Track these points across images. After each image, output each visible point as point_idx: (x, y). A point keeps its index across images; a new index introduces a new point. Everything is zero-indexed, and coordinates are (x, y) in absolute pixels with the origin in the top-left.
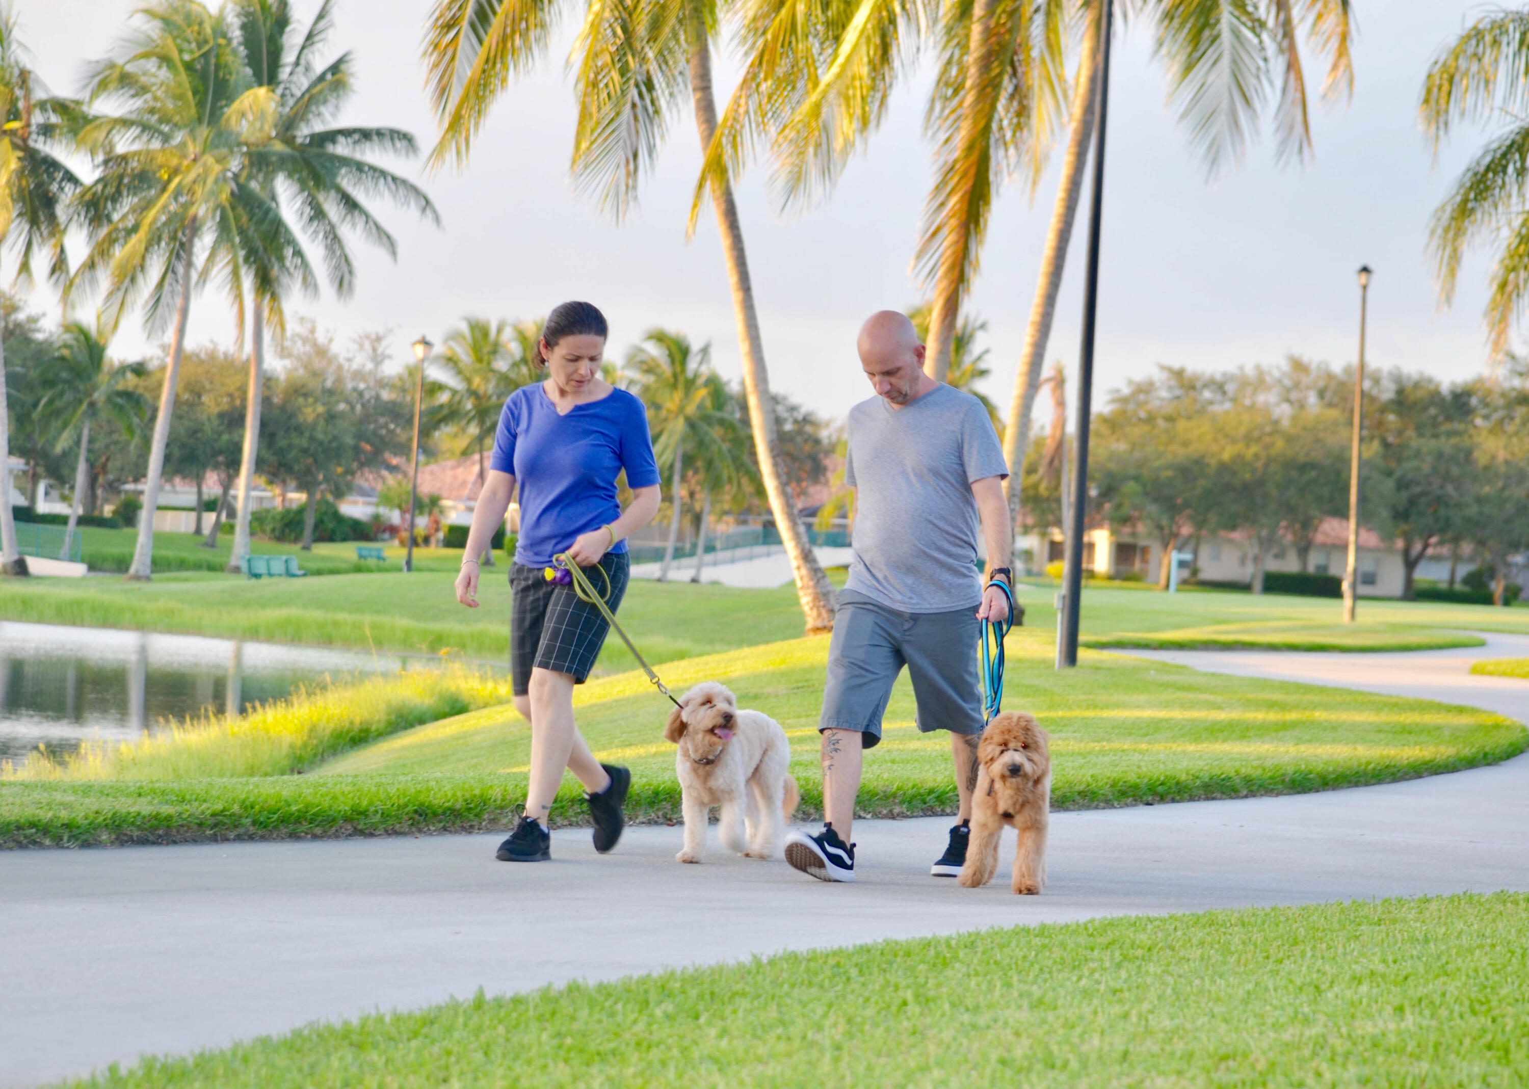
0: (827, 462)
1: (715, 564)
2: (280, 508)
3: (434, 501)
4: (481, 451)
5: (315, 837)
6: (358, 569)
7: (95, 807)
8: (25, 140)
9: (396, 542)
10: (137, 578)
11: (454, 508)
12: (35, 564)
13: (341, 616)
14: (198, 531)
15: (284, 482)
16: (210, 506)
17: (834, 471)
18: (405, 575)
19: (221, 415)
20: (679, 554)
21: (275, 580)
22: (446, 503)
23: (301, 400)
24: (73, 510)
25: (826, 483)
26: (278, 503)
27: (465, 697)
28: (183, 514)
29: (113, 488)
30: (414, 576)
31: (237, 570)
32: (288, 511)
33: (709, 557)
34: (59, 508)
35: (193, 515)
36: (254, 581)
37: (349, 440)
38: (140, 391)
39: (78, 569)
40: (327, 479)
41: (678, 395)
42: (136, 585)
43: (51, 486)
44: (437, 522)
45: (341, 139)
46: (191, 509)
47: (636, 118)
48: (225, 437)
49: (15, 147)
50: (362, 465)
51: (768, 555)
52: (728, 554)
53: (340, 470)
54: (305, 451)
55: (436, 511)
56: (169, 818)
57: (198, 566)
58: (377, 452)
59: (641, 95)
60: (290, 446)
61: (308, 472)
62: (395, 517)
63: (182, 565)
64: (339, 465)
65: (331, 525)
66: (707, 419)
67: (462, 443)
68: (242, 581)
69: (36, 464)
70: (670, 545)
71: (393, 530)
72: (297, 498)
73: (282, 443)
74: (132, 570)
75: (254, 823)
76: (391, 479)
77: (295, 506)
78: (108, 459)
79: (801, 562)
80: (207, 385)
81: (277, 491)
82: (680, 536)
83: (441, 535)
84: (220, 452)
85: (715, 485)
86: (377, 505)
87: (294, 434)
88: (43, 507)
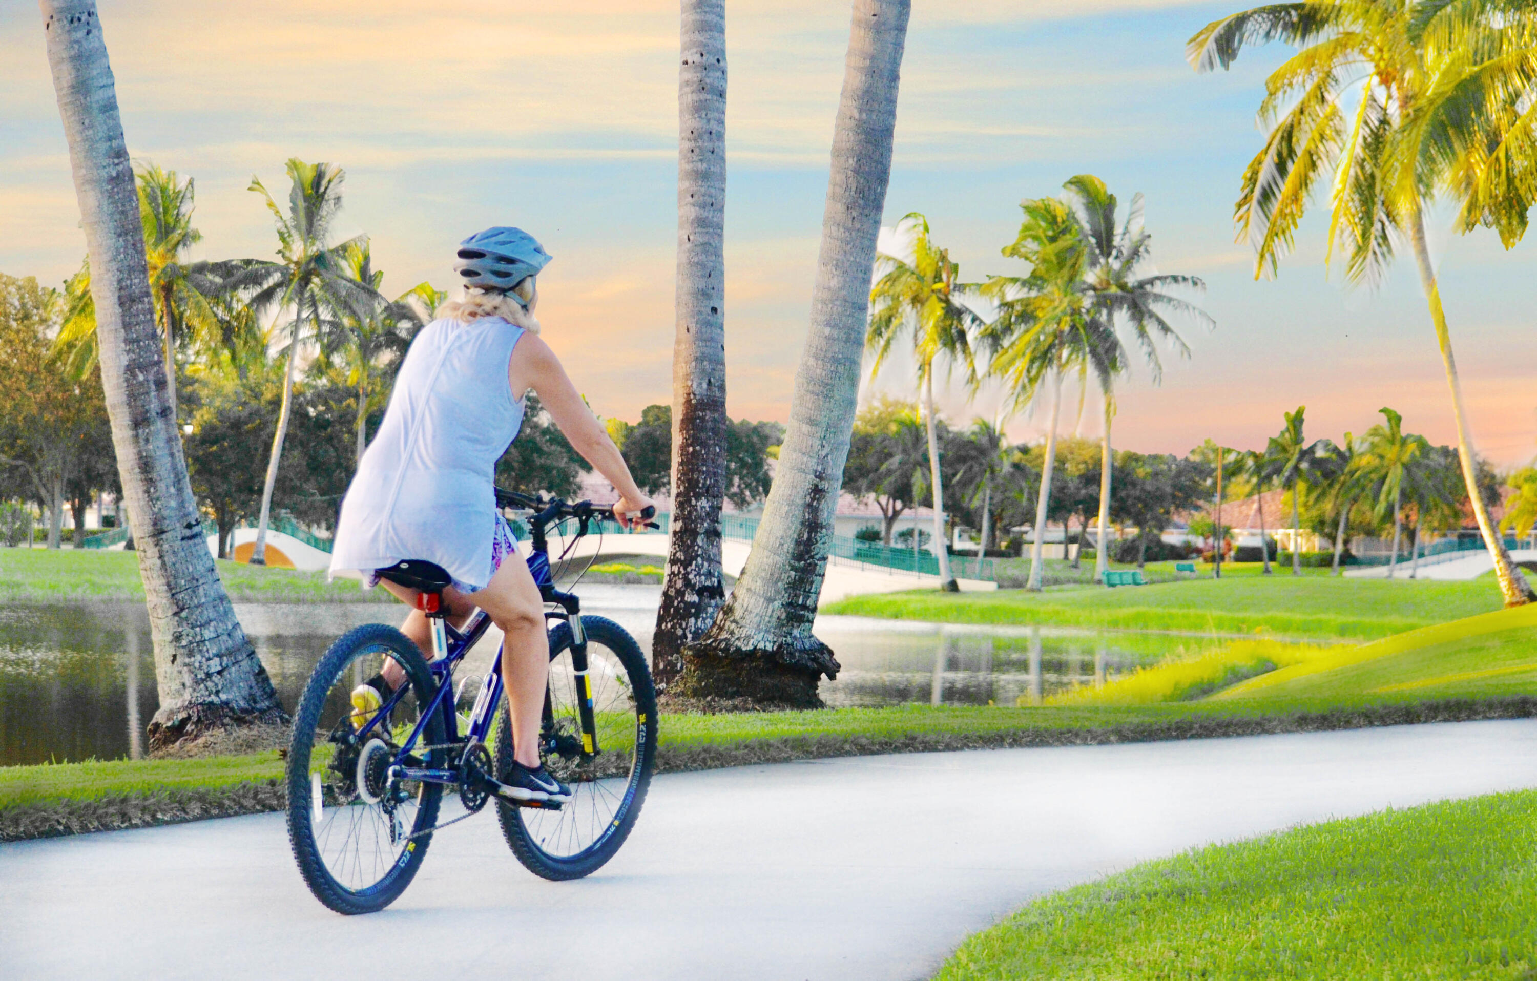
0: (1501, 490)
1: (1426, 565)
2: (1120, 539)
3: (1227, 530)
4: (1259, 493)
5: (1239, 735)
6: (1177, 579)
7: (1105, 719)
8: (946, 295)
9: (1201, 560)
10: (1032, 590)
11: (1240, 534)
12: (962, 583)
13: (1175, 611)
14: (1066, 557)
15: (1122, 522)
16: (1072, 540)
17: (1506, 497)
18: (1216, 581)
19: (1080, 477)
20: (1401, 559)
21: (1127, 587)
22: (1236, 531)
23: (1134, 464)
24: (981, 548)
25: (1501, 505)
26: (1118, 536)
27: (1275, 659)
28: (1054, 546)
29: (1006, 531)
30: (1221, 582)
31: (1099, 582)
32: (1125, 541)
33: (1422, 561)
34: (969, 545)
35: (1062, 547)
36: (1111, 589)
37: (1168, 489)
38: (1023, 462)
39: (992, 586)
40: (1153, 519)
41: (1396, 448)
42: (1031, 595)
43: (963, 531)
44: (1229, 544)
45: (1158, 283)
46: (1060, 543)
47: (1377, 261)
48: (1083, 492)
49: (940, 300)
50: (1177, 507)
51: (1463, 557)
52: (1434, 558)
53: (1162, 511)
54: (1138, 499)
55: (1228, 537)
56: (1150, 725)
57: (1068, 581)
58: (1188, 497)
59: (1379, 245)
60: (1128, 496)
61: (1140, 513)
62: (1199, 542)
63: (1056, 581)
64: (1162, 507)
65: (1156, 549)
66: (1418, 464)
67: (1247, 488)
68: (1104, 589)
69: (954, 516)
70: (1394, 553)
71: (1199, 551)
72: (1132, 531)
73: (1123, 494)
74: (1029, 585)
75: (1201, 727)
76: (1198, 516)
77: (1130, 537)
78: (1002, 510)
79: (1499, 558)
80: (1069, 457)
81: (1118, 527)
82: (1400, 548)
83: (1232, 553)
84: (1080, 502)
85: (1426, 510)
86: (1187, 534)
87: (1129, 487)
88: (958, 545)
